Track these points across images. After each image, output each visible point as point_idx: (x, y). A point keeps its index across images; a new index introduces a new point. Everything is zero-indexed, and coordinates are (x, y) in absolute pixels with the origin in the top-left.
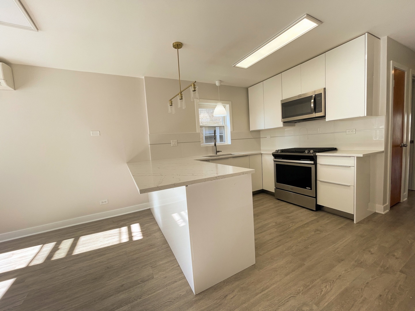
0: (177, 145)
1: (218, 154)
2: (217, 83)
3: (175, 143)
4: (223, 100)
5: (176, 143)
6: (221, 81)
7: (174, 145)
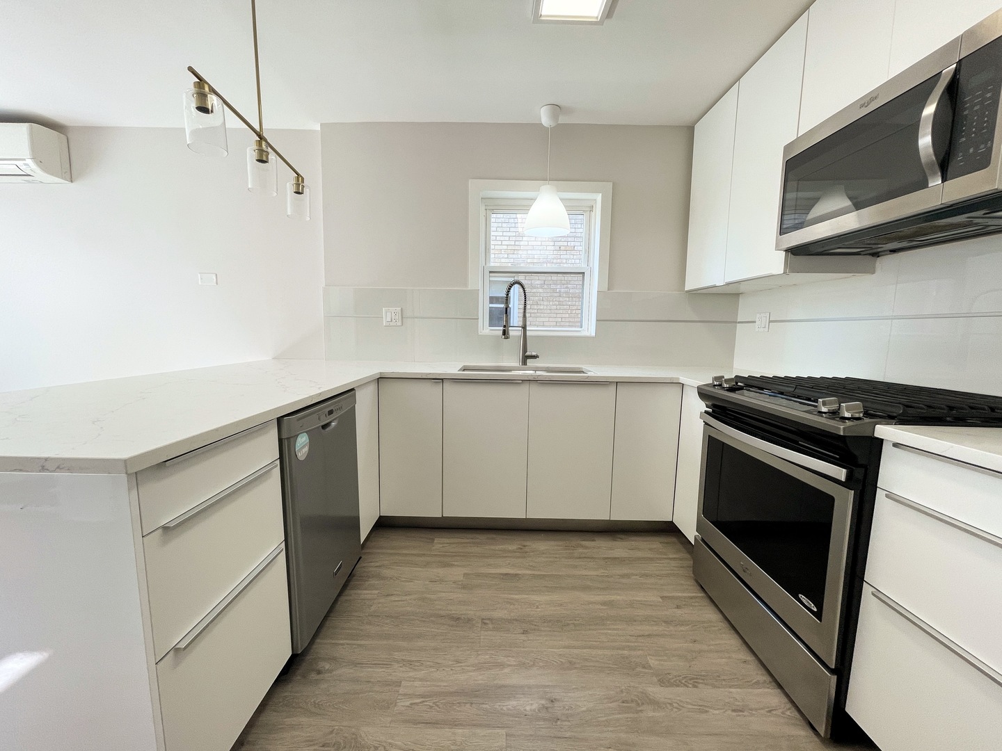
0: (399, 324)
1: (530, 362)
2: (545, 120)
3: (393, 318)
4: (560, 176)
5: (398, 317)
6: (557, 109)
7: (391, 324)
